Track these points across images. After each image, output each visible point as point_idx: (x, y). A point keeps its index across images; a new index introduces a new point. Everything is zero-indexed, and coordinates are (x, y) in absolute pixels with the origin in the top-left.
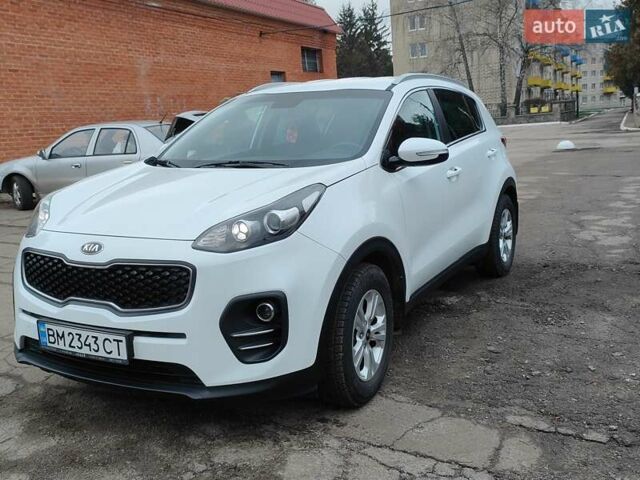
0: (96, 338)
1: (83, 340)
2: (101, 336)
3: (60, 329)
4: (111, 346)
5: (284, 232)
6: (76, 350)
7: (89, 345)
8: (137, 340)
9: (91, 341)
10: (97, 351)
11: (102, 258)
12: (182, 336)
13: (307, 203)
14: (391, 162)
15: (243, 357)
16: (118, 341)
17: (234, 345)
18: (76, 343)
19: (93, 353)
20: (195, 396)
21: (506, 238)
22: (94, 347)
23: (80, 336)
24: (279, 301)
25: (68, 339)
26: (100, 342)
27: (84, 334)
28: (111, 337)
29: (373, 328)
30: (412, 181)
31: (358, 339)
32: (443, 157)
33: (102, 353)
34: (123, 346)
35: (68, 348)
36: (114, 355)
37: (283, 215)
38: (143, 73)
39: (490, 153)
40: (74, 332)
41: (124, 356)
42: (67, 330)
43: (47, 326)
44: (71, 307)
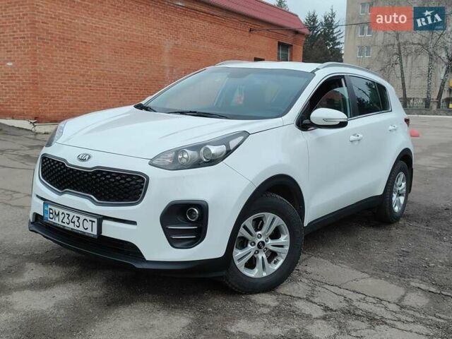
0: (79, 218)
1: (70, 218)
2: (82, 217)
3: (57, 210)
4: (88, 225)
5: (213, 161)
6: (66, 225)
7: (74, 222)
8: (105, 222)
9: (75, 219)
10: (78, 227)
11: (89, 165)
12: (134, 223)
13: (233, 144)
14: (304, 123)
15: (173, 243)
16: (92, 222)
17: (168, 233)
18: (66, 220)
19: (76, 228)
20: (139, 266)
21: (400, 195)
22: (77, 223)
23: (69, 215)
24: (203, 208)
25: (61, 217)
26: (81, 221)
27: (72, 214)
28: (88, 218)
30: (320, 140)
32: (343, 124)
33: (81, 229)
34: (95, 225)
35: (60, 223)
36: (89, 231)
37: (214, 150)
38: (166, 51)
39: (391, 128)
40: (66, 212)
41: (95, 232)
42: (61, 211)
43: (49, 207)
44: (66, 196)
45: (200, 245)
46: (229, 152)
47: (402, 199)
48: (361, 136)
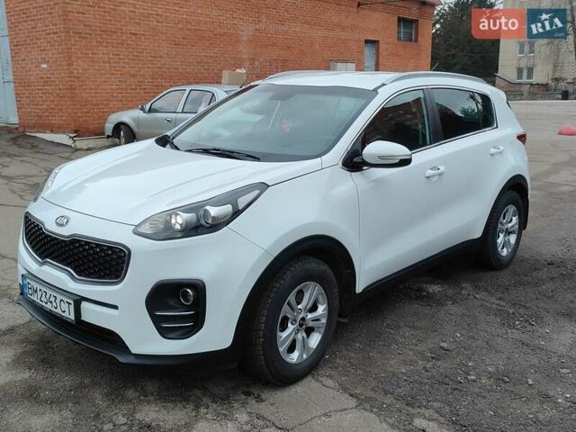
0: (56, 298)
1: (48, 297)
2: (59, 297)
3: (36, 285)
4: (65, 307)
5: (216, 226)
6: (44, 304)
7: (51, 302)
8: (84, 305)
9: (52, 299)
10: (56, 308)
11: (65, 232)
12: (115, 307)
13: (242, 202)
14: (354, 162)
15: (165, 333)
16: (69, 304)
17: (157, 321)
18: (44, 299)
19: (54, 309)
20: (122, 359)
21: (508, 233)
22: (54, 304)
23: (46, 293)
24: (199, 288)
25: (39, 294)
26: (58, 301)
27: (49, 292)
28: (65, 299)
29: (310, 316)
31: (289, 325)
32: (405, 162)
33: (58, 311)
34: (72, 307)
35: (39, 301)
36: (66, 315)
37: (214, 211)
38: (245, 38)
39: (493, 151)
40: (43, 289)
41: (72, 317)
42: (39, 287)
43: (28, 280)
44: (46, 268)
45: (198, 334)
46: (237, 213)
47: (513, 238)
48: (442, 168)
